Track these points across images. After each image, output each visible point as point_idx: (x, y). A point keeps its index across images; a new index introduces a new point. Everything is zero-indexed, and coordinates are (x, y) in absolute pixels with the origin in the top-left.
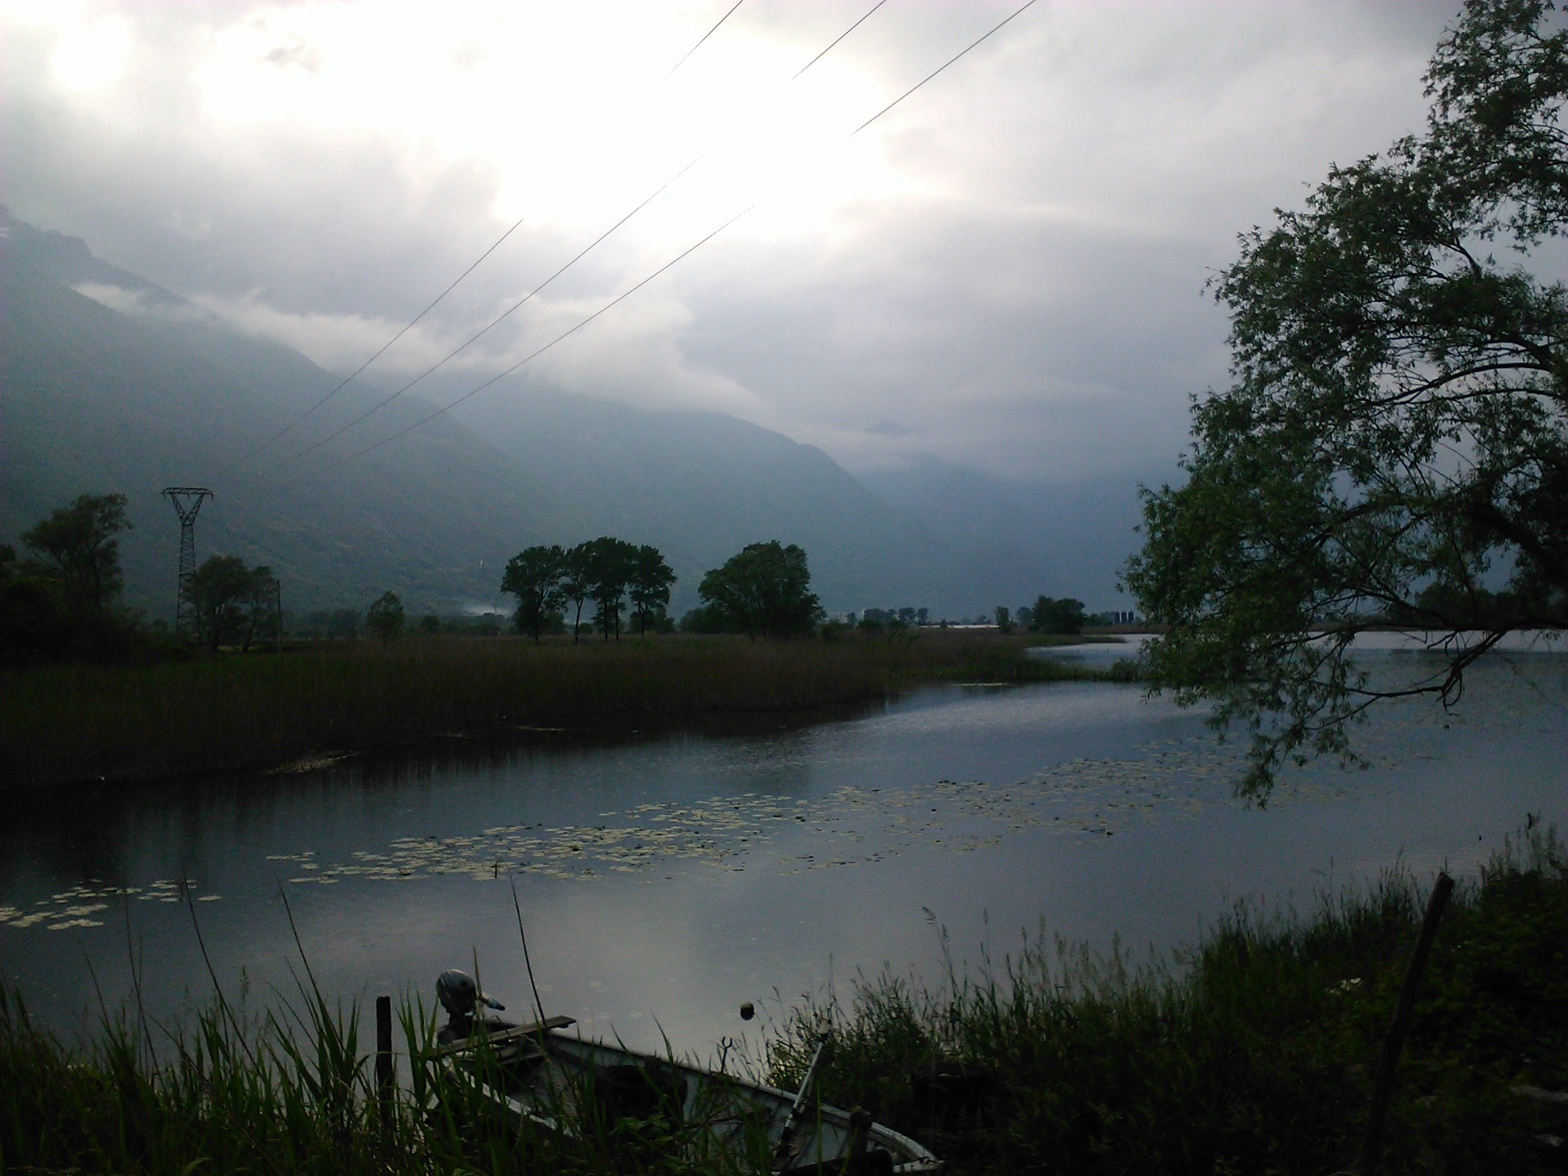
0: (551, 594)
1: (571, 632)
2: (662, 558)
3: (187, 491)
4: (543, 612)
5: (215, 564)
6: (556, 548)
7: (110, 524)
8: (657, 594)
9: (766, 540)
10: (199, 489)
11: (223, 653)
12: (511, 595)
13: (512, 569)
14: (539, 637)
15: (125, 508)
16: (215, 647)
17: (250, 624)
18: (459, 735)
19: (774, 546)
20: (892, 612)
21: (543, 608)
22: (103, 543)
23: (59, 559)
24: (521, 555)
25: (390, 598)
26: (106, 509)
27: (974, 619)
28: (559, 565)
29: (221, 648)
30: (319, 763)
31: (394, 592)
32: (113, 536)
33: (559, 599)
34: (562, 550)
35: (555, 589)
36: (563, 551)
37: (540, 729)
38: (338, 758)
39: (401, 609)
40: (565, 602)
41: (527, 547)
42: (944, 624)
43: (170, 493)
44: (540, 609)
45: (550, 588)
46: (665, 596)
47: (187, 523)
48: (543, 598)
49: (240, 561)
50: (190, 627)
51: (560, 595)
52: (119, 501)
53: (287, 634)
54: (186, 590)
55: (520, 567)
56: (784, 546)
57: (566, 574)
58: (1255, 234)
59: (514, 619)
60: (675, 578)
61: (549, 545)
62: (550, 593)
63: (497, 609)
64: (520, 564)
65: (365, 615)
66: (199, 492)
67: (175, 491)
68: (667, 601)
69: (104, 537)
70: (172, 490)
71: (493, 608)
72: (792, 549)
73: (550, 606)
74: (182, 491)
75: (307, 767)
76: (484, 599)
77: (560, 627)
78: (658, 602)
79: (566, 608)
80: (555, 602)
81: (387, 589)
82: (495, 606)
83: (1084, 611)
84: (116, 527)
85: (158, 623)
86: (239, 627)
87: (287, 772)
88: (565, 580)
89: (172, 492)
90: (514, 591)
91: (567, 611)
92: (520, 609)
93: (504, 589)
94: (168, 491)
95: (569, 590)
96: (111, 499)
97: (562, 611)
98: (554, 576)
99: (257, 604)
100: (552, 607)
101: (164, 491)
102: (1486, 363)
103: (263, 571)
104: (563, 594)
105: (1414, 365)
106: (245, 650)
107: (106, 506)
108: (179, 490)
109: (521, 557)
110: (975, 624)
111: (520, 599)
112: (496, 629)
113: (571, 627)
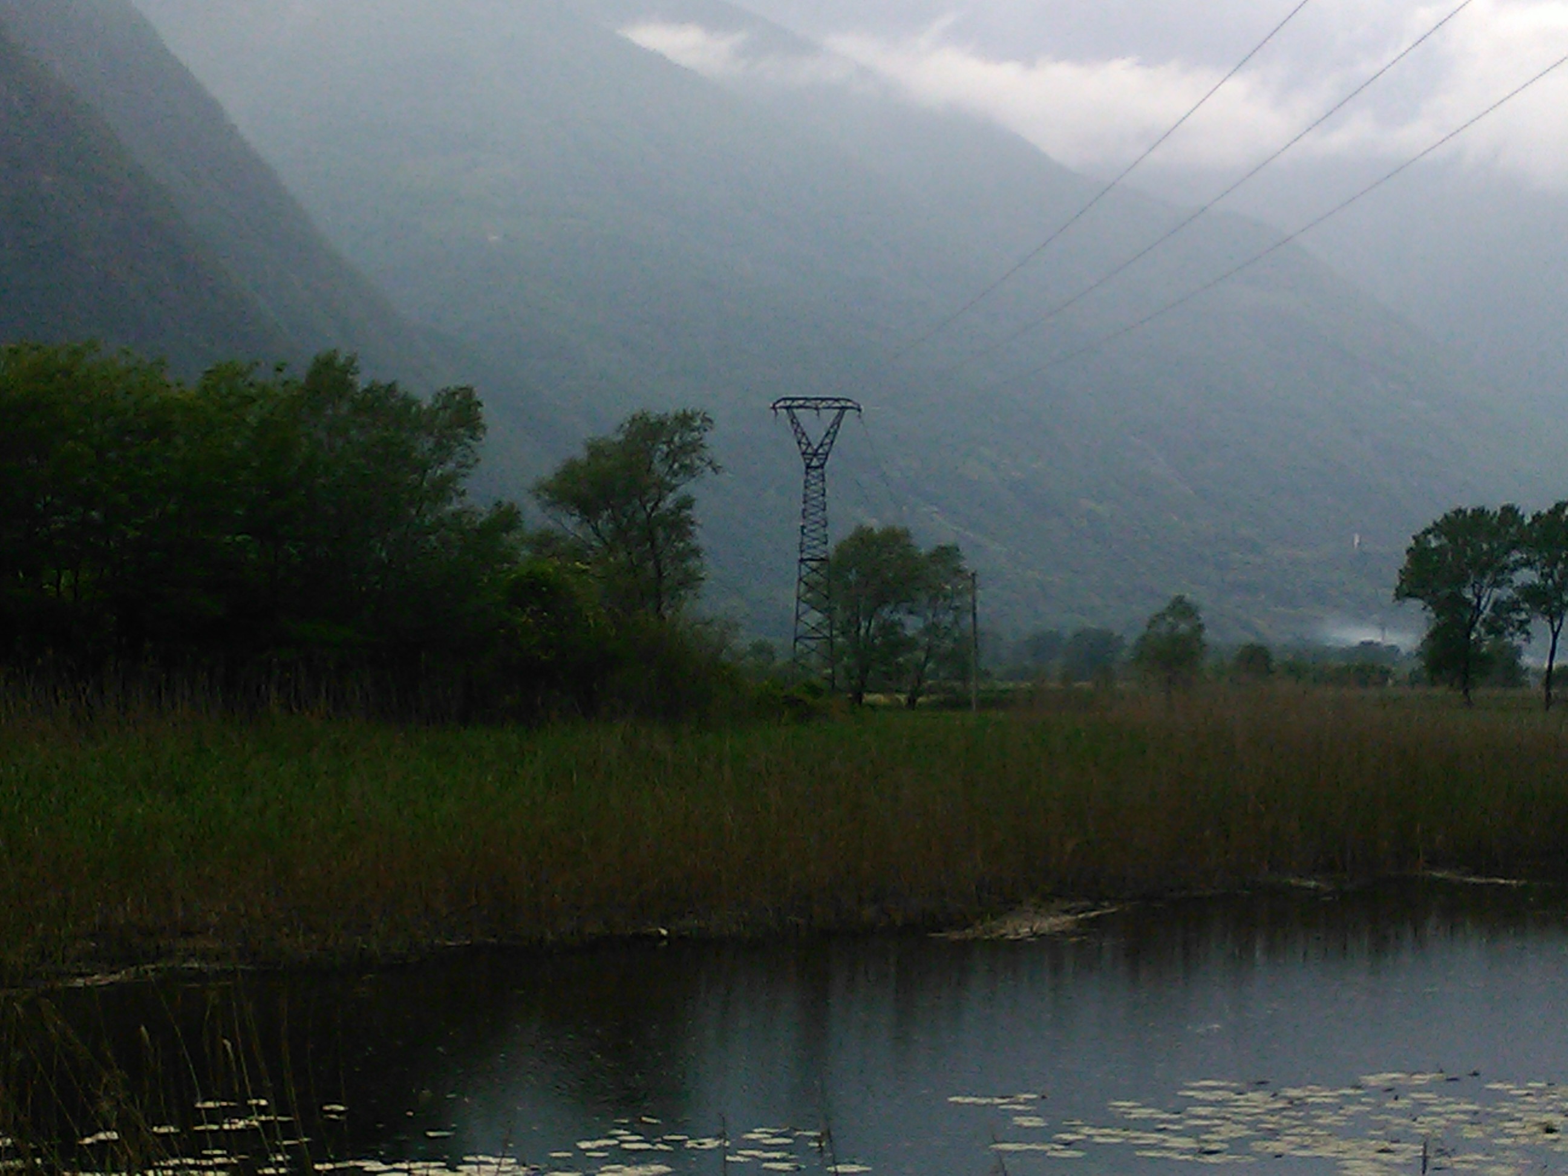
0: (1497, 605)
1: (1536, 686)
3: (814, 404)
4: (1480, 640)
5: (863, 539)
6: (1509, 511)
7: (681, 466)
10: (837, 400)
11: (873, 706)
12: (1415, 605)
13: (1418, 553)
14: (1471, 691)
15: (709, 438)
16: (859, 698)
17: (922, 655)
18: (1312, 884)
21: (1479, 634)
22: (669, 501)
23: (595, 528)
24: (1435, 524)
25: (1182, 608)
26: (676, 439)
28: (1514, 546)
29: (869, 698)
30: (1048, 924)
31: (1188, 596)
32: (688, 487)
33: (1514, 616)
34: (1520, 513)
35: (1504, 593)
36: (1523, 516)
37: (1473, 879)
38: (1081, 916)
39: (1201, 627)
40: (1528, 621)
41: (1448, 508)
43: (788, 408)
44: (1473, 636)
45: (1496, 592)
47: (815, 463)
48: (1482, 612)
49: (906, 534)
50: (814, 660)
51: (1515, 607)
52: (698, 423)
53: (988, 674)
54: (810, 588)
55: (1435, 549)
57: (1528, 564)
59: (1419, 654)
61: (1494, 506)
62: (1495, 603)
63: (1387, 633)
64: (1434, 544)
65: (1131, 639)
66: (837, 405)
67: (796, 403)
69: (672, 489)
70: (788, 403)
71: (1379, 632)
73: (1495, 629)
74: (807, 403)
75: (1025, 931)
76: (1362, 613)
77: (1513, 674)
79: (1528, 634)
80: (1505, 620)
81: (1174, 593)
82: (1382, 627)
84: (689, 471)
85: (760, 649)
86: (901, 659)
87: (986, 937)
88: (1526, 576)
89: (790, 406)
90: (1422, 598)
91: (1528, 640)
92: (1432, 636)
93: (1401, 594)
94: (782, 404)
95: (1533, 596)
96: (685, 420)
97: (1518, 640)
98: (1505, 567)
99: (934, 616)
100: (1499, 632)
101: (774, 405)
103: (946, 554)
104: (1522, 605)
106: (911, 701)
107: (675, 433)
108: (801, 402)
109: (1436, 529)
111: (1433, 615)
112: (1385, 674)
113: (1536, 673)
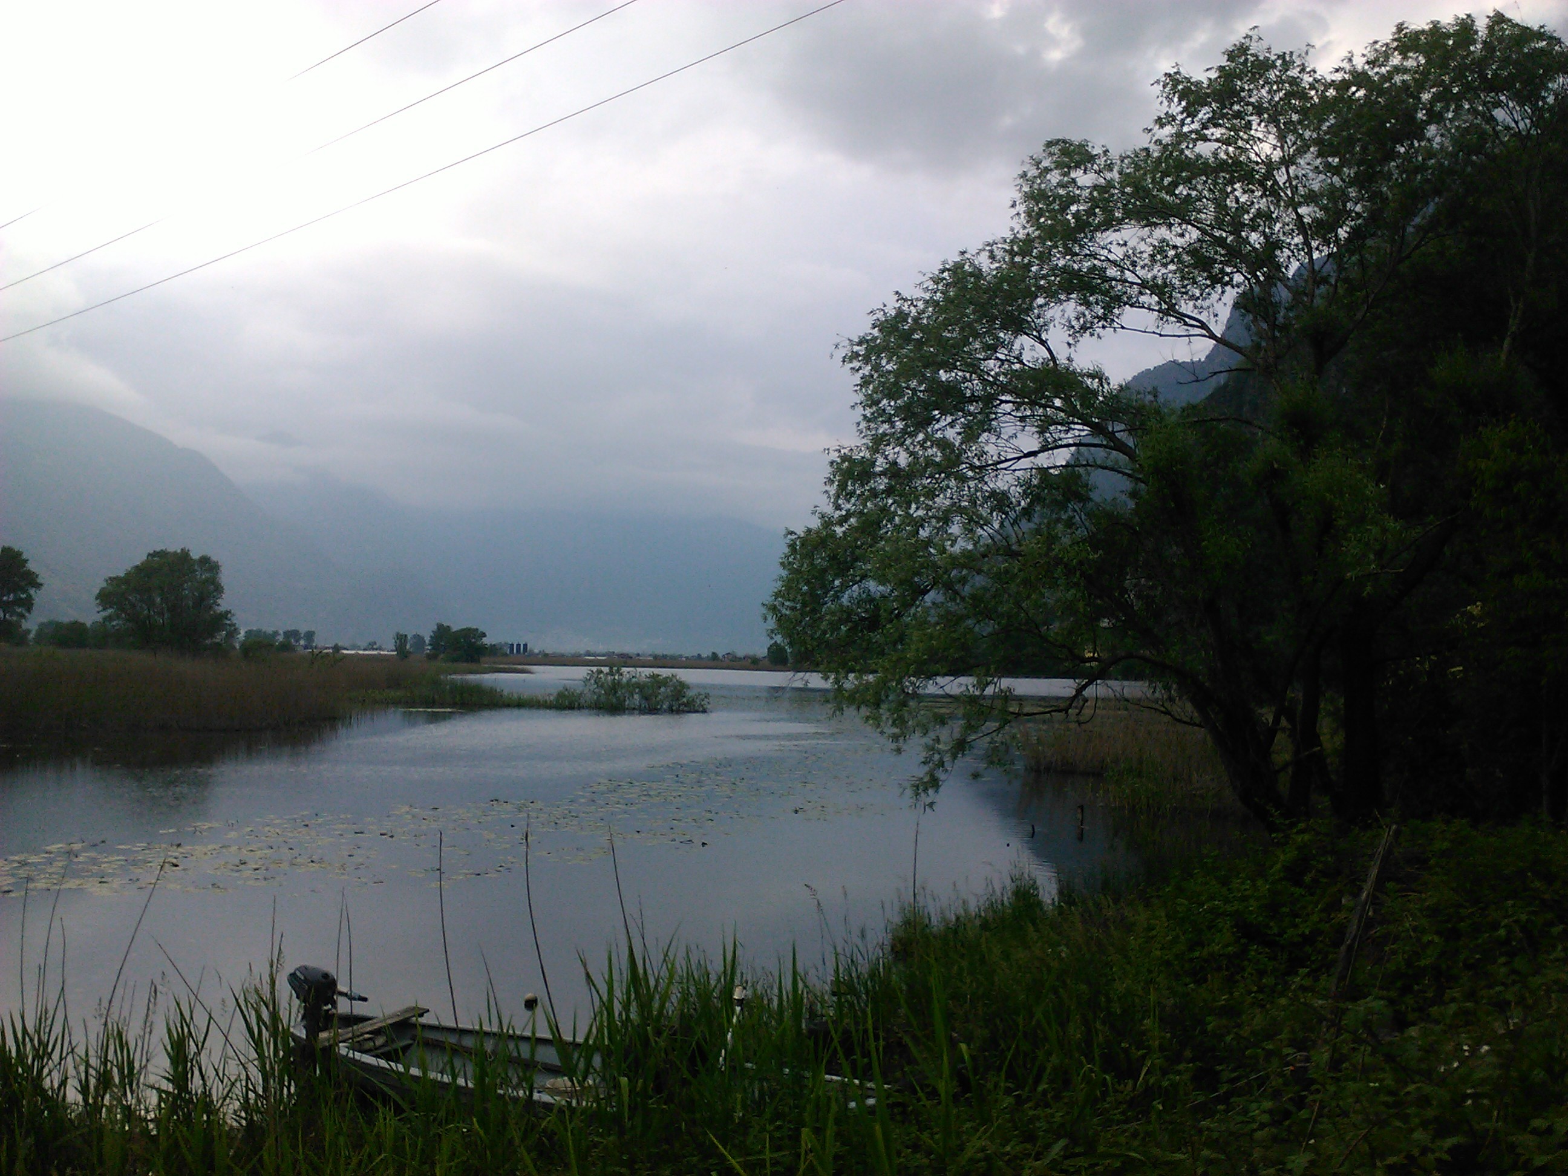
2: (26, 561)
8: (19, 602)
9: (174, 547)
19: (184, 555)
20: (276, 633)
27: (364, 644)
42: (337, 648)
46: (28, 604)
56: (195, 555)
58: (883, 310)
60: (42, 585)
68: (29, 611)
72: (205, 560)
78: (19, 610)
83: (485, 640)
102: (1071, 441)
105: (1016, 437)
110: (365, 650)
